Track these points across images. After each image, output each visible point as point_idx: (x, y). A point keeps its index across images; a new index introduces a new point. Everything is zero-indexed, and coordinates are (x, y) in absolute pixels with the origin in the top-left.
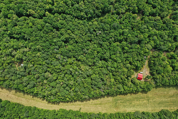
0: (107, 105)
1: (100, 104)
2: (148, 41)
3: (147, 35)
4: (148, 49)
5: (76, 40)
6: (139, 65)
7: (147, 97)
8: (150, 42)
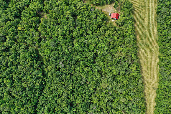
0: (149, 56)
1: (148, 63)
2: (73, 6)
3: (66, 7)
4: (83, 6)
5: (69, 93)
6: (102, 17)
7: (139, 8)
8: (74, 4)
